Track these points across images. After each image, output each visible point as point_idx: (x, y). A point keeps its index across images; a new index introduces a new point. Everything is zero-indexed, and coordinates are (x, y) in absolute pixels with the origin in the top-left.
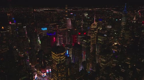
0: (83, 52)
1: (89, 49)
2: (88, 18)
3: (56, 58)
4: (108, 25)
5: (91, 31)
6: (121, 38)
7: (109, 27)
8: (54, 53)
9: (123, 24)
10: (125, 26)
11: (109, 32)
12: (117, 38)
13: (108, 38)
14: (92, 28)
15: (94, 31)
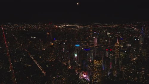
0: (110, 63)
1: (114, 61)
2: (111, 36)
3: (97, 63)
4: (128, 43)
5: (115, 48)
6: (139, 54)
7: (129, 45)
8: (96, 61)
9: (141, 43)
10: (143, 45)
11: (129, 49)
12: (136, 55)
13: (128, 54)
14: (116, 46)
15: (117, 48)
